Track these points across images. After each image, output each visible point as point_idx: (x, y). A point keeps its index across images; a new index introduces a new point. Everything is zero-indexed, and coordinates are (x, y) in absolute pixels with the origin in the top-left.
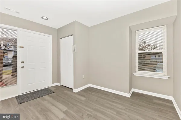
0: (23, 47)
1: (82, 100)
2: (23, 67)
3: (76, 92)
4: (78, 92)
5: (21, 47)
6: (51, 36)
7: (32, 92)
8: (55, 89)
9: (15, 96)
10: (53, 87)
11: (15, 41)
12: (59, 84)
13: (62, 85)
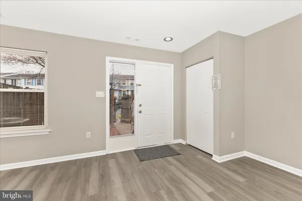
0: (140, 85)
1: (239, 182)
2: (140, 112)
3: (219, 162)
4: (224, 163)
5: (139, 85)
6: (173, 65)
7: (151, 148)
8: (180, 149)
9: (133, 149)
10: (175, 144)
11: (132, 78)
12: (184, 143)
13: (188, 143)
